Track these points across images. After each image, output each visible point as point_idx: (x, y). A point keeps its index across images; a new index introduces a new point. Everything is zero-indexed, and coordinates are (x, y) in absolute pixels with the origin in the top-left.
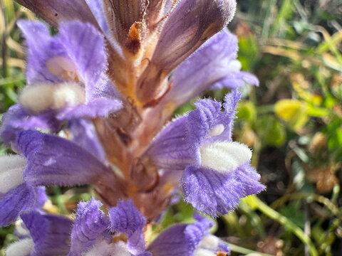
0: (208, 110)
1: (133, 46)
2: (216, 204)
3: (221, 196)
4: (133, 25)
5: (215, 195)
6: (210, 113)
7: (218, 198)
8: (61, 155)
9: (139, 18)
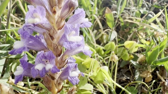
0: (69, 26)
1: (54, 12)
2: (70, 47)
3: (71, 45)
4: (54, 7)
5: (70, 45)
6: (70, 27)
7: (71, 46)
8: (34, 41)
9: (56, 5)
